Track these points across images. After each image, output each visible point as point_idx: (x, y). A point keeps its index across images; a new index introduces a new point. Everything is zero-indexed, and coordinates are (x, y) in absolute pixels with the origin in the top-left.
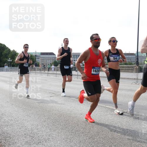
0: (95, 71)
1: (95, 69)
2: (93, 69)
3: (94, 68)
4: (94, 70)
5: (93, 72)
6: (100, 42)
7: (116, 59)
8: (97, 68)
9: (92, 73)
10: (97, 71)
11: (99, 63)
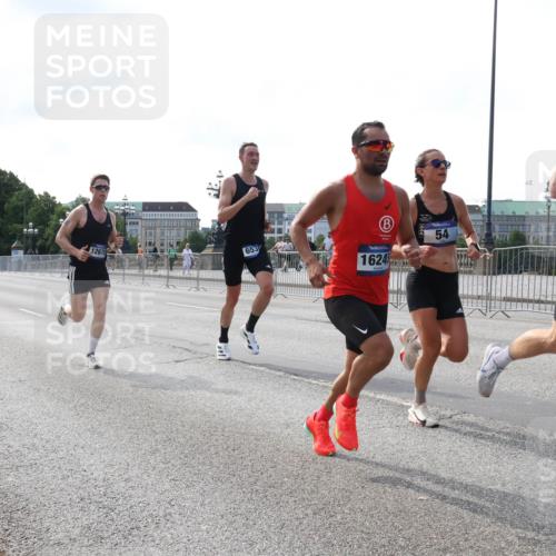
0: (370, 260)
1: (368, 255)
2: (360, 255)
3: (364, 248)
4: (364, 257)
6: (389, 154)
7: (447, 236)
8: (376, 248)
9: (360, 267)
10: (377, 260)
11: (384, 229)
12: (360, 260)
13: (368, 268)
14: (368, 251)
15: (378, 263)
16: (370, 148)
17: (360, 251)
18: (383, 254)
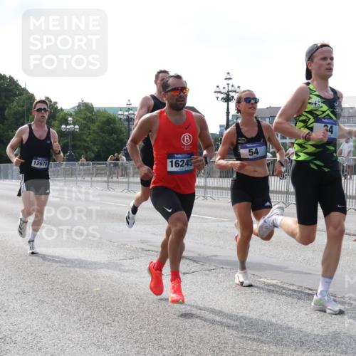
0: (176, 163)
1: (174, 160)
2: (169, 161)
3: (171, 156)
4: (172, 162)
5: (172, 166)
8: (179, 156)
9: (170, 169)
10: (181, 163)
11: (185, 143)
12: (169, 164)
13: (174, 169)
14: (174, 158)
15: (182, 166)
16: (172, 93)
17: (169, 158)
18: (185, 160)
